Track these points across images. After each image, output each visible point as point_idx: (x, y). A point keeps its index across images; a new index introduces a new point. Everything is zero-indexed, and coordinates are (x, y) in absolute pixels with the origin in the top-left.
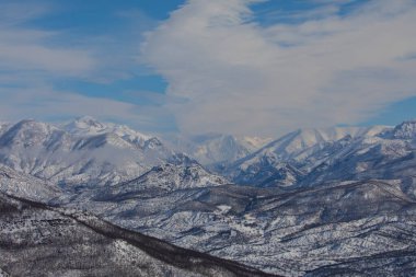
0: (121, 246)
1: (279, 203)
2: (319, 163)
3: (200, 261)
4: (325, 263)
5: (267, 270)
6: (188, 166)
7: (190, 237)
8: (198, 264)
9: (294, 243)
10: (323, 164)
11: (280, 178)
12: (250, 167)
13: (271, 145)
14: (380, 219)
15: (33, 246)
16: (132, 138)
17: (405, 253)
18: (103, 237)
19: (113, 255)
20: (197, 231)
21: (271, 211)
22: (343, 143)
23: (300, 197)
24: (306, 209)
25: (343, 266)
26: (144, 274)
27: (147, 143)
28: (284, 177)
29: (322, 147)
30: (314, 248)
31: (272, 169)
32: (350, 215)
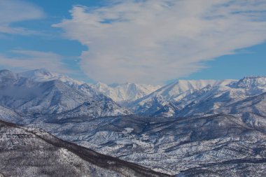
0: (64, 152)
1: (164, 127)
2: (190, 102)
3: (113, 163)
4: (193, 166)
5: (156, 170)
6: (106, 102)
7: (107, 147)
8: (112, 165)
9: (173, 153)
10: (192, 103)
11: (164, 111)
12: (146, 104)
13: (160, 90)
14: (229, 139)
15: (7, 151)
16: (71, 83)
17: (244, 161)
18: (52, 146)
19: (58, 158)
20: (111, 143)
21: (159, 132)
22: (205, 90)
23: (178, 124)
24: (181, 131)
25: (204, 168)
26: (78, 170)
27: (80, 87)
28: (167, 111)
29: (192, 92)
30: (186, 156)
31: (159, 106)
32: (209, 136)
